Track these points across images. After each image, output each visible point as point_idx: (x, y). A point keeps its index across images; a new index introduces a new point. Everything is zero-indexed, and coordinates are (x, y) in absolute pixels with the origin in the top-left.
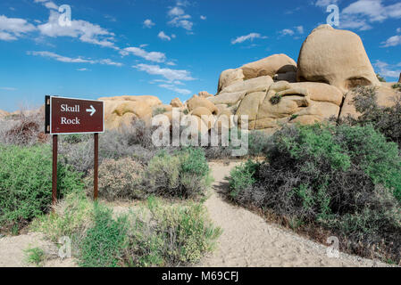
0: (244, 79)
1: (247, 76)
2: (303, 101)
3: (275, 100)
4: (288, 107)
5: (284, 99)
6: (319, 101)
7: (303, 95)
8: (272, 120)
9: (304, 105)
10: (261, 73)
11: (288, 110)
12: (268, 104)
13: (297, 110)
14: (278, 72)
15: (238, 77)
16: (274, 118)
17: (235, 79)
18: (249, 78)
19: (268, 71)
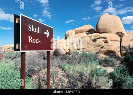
0: (75, 34)
1: (76, 33)
2: (106, 40)
3: (94, 40)
4: (100, 43)
5: (98, 40)
6: (111, 40)
7: (106, 38)
8: (93, 48)
9: (106, 42)
10: (82, 32)
11: (100, 44)
12: (92, 42)
13: (103, 44)
14: (88, 31)
15: (73, 33)
16: (94, 47)
17: (72, 34)
18: (77, 34)
19: (84, 31)
